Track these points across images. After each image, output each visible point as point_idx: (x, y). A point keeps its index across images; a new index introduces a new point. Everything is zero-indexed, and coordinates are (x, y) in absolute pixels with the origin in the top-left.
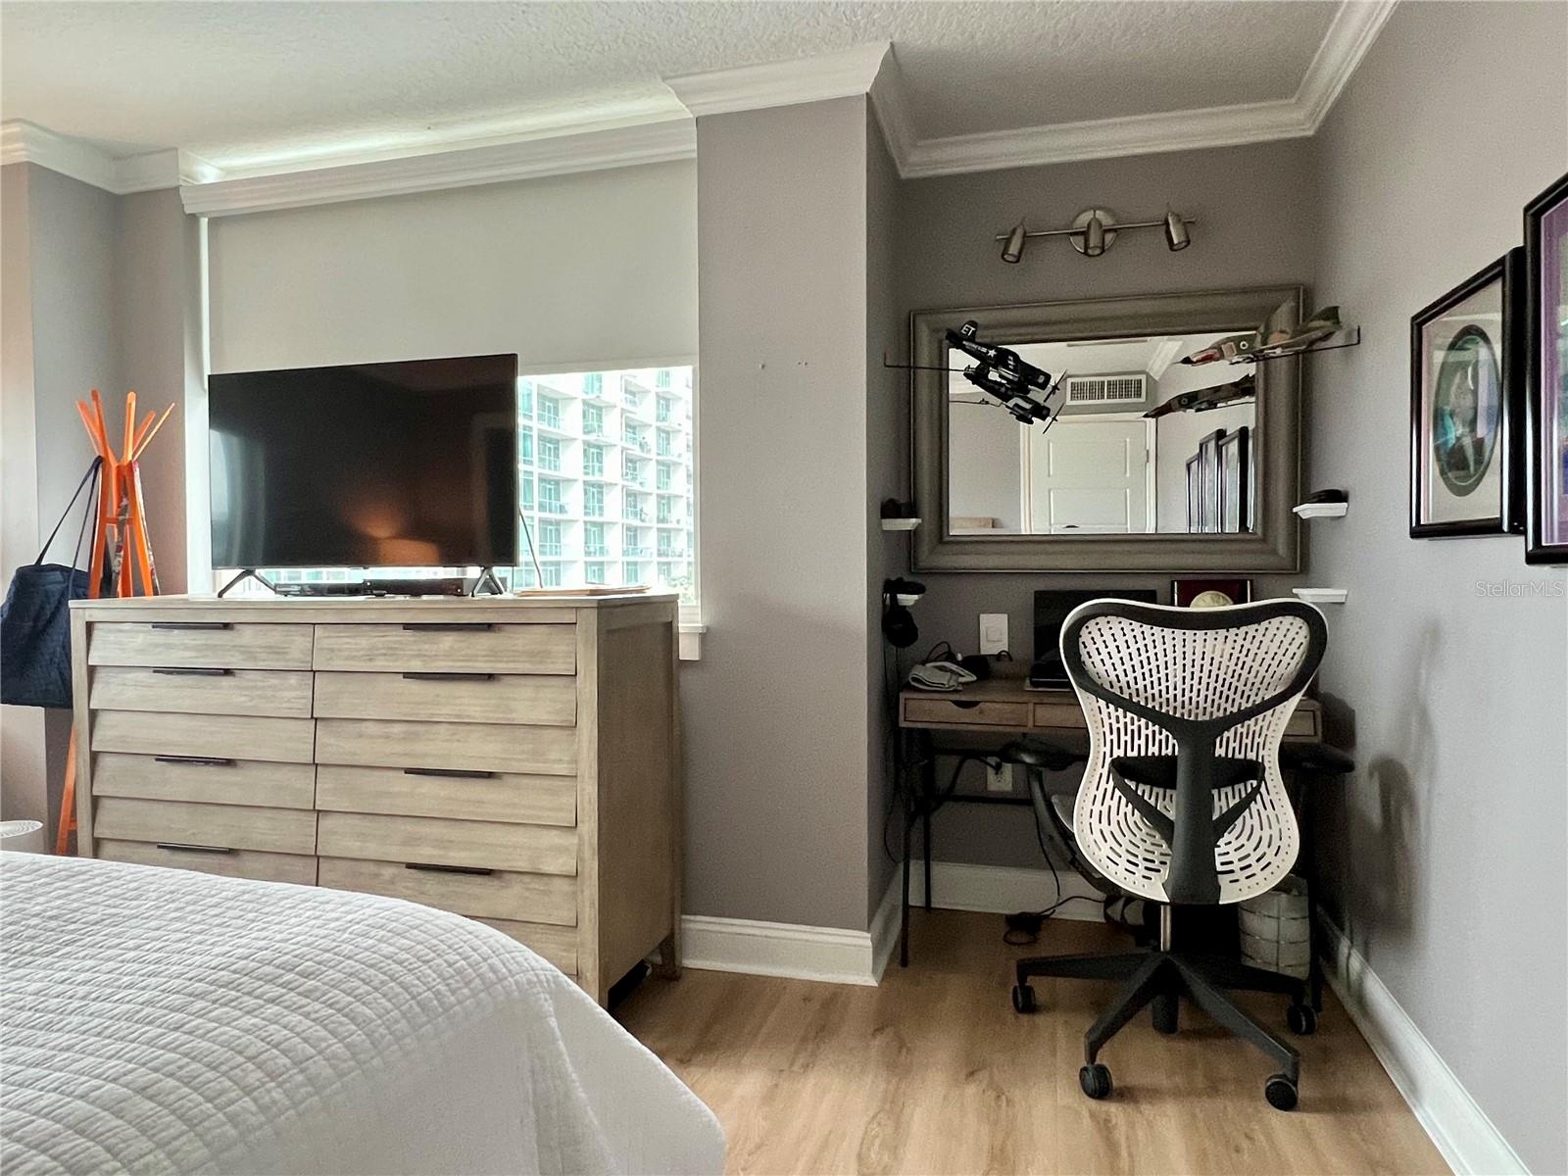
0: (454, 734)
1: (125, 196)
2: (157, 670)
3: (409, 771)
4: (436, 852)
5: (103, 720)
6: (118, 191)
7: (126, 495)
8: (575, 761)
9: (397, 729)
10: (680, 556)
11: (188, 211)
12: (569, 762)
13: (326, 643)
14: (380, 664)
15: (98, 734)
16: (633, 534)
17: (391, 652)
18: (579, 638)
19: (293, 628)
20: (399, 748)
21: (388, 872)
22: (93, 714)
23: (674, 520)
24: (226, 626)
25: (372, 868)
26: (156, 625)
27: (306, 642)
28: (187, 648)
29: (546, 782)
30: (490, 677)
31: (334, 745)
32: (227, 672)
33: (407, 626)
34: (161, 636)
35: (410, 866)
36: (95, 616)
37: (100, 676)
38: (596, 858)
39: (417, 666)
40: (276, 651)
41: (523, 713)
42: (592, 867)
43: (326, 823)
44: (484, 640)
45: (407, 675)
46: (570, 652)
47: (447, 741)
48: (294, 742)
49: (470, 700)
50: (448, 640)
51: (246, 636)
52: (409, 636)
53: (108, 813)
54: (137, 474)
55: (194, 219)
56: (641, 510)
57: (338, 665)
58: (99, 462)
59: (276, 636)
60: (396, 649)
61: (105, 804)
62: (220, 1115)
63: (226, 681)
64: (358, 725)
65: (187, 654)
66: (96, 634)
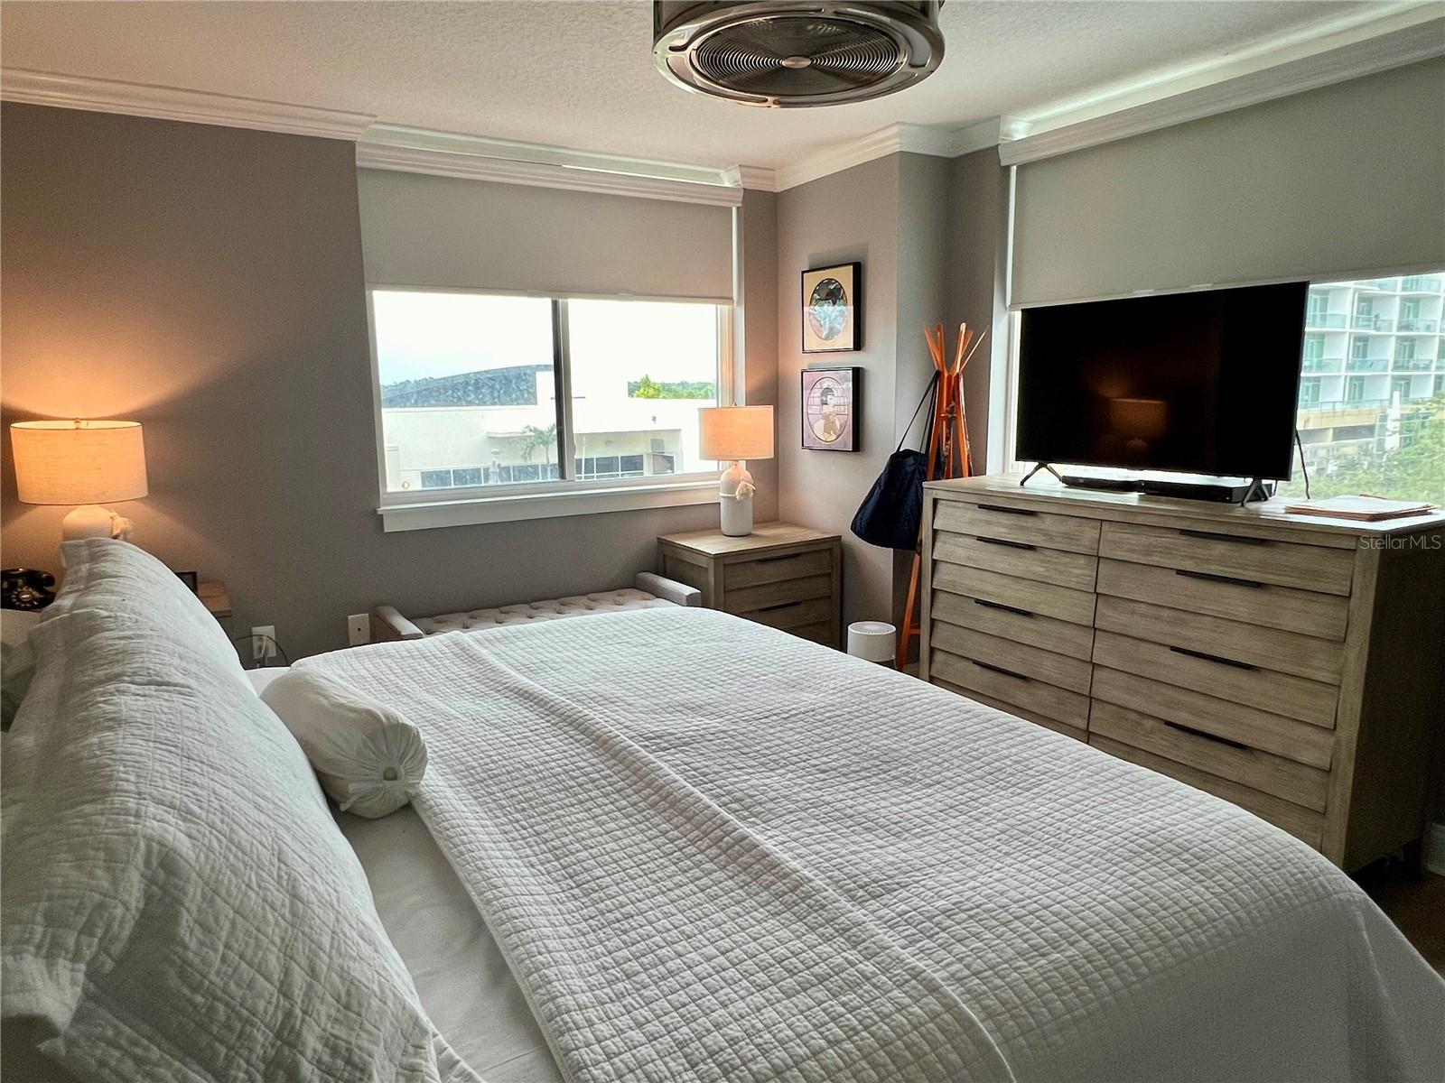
0: (1218, 627)
1: (957, 158)
2: (980, 539)
3: (1174, 649)
4: (1190, 717)
5: (941, 568)
6: (951, 156)
7: (954, 400)
8: (1340, 672)
9: (1166, 613)
10: (1427, 368)
11: (1003, 164)
12: (1334, 672)
13: (1110, 536)
14: (1156, 560)
15: (937, 576)
16: (1362, 344)
17: (1167, 551)
18: (1358, 563)
19: (1084, 521)
20: (1167, 629)
21: (1149, 724)
22: (935, 562)
23: (1421, 324)
24: (1032, 513)
25: (1134, 716)
26: (981, 506)
27: (1095, 533)
28: (1002, 525)
29: (1308, 685)
30: (1258, 585)
31: (1112, 617)
32: (1030, 548)
33: (1184, 532)
34: (984, 515)
35: (1168, 723)
36: (940, 495)
37: (941, 537)
38: (1353, 761)
39: (1189, 566)
40: (1067, 536)
41: (1289, 621)
42: (1347, 769)
43: (1099, 674)
44: (1257, 553)
45: (1180, 572)
46: (1346, 575)
47: (1212, 631)
48: (1079, 608)
49: (1238, 603)
50: (1220, 548)
51: (1047, 523)
52: (1183, 540)
53: (941, 631)
54: (961, 383)
55: (1007, 168)
56: (1377, 316)
57: (1119, 555)
58: (938, 375)
59: (1071, 526)
60: (1172, 549)
61: (940, 626)
62: (1176, 941)
63: (1028, 554)
64: (1132, 605)
65: (1002, 530)
66: (939, 507)
